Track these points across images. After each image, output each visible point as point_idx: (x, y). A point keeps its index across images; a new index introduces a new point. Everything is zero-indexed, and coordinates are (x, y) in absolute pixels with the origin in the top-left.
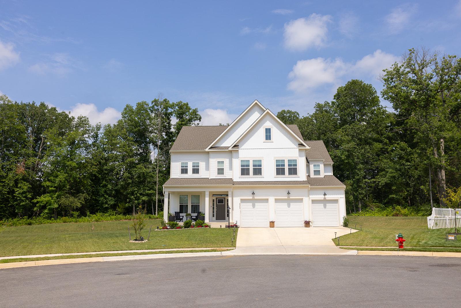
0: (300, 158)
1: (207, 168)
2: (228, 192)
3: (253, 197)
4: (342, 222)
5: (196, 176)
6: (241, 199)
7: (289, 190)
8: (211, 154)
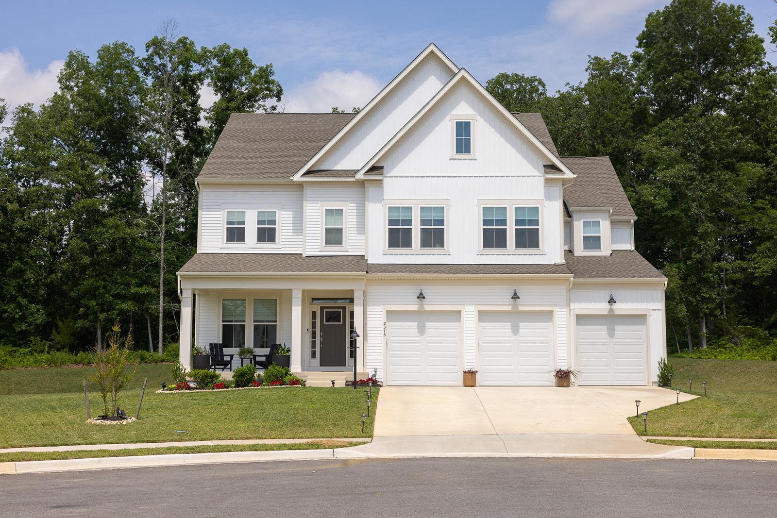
0: (546, 203)
1: (299, 227)
2: (352, 291)
3: (421, 306)
4: (655, 373)
5: (267, 248)
6: (387, 311)
7: (514, 287)
8: (308, 190)
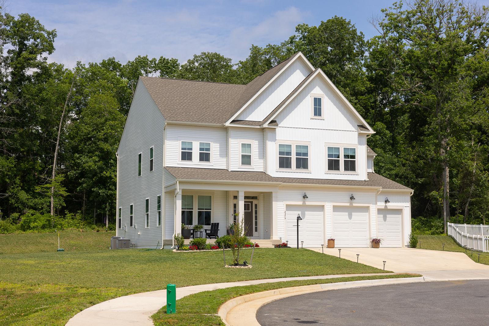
0: (359, 146)
3: (304, 202)
5: (204, 165)
6: (286, 205)
8: (231, 132)
